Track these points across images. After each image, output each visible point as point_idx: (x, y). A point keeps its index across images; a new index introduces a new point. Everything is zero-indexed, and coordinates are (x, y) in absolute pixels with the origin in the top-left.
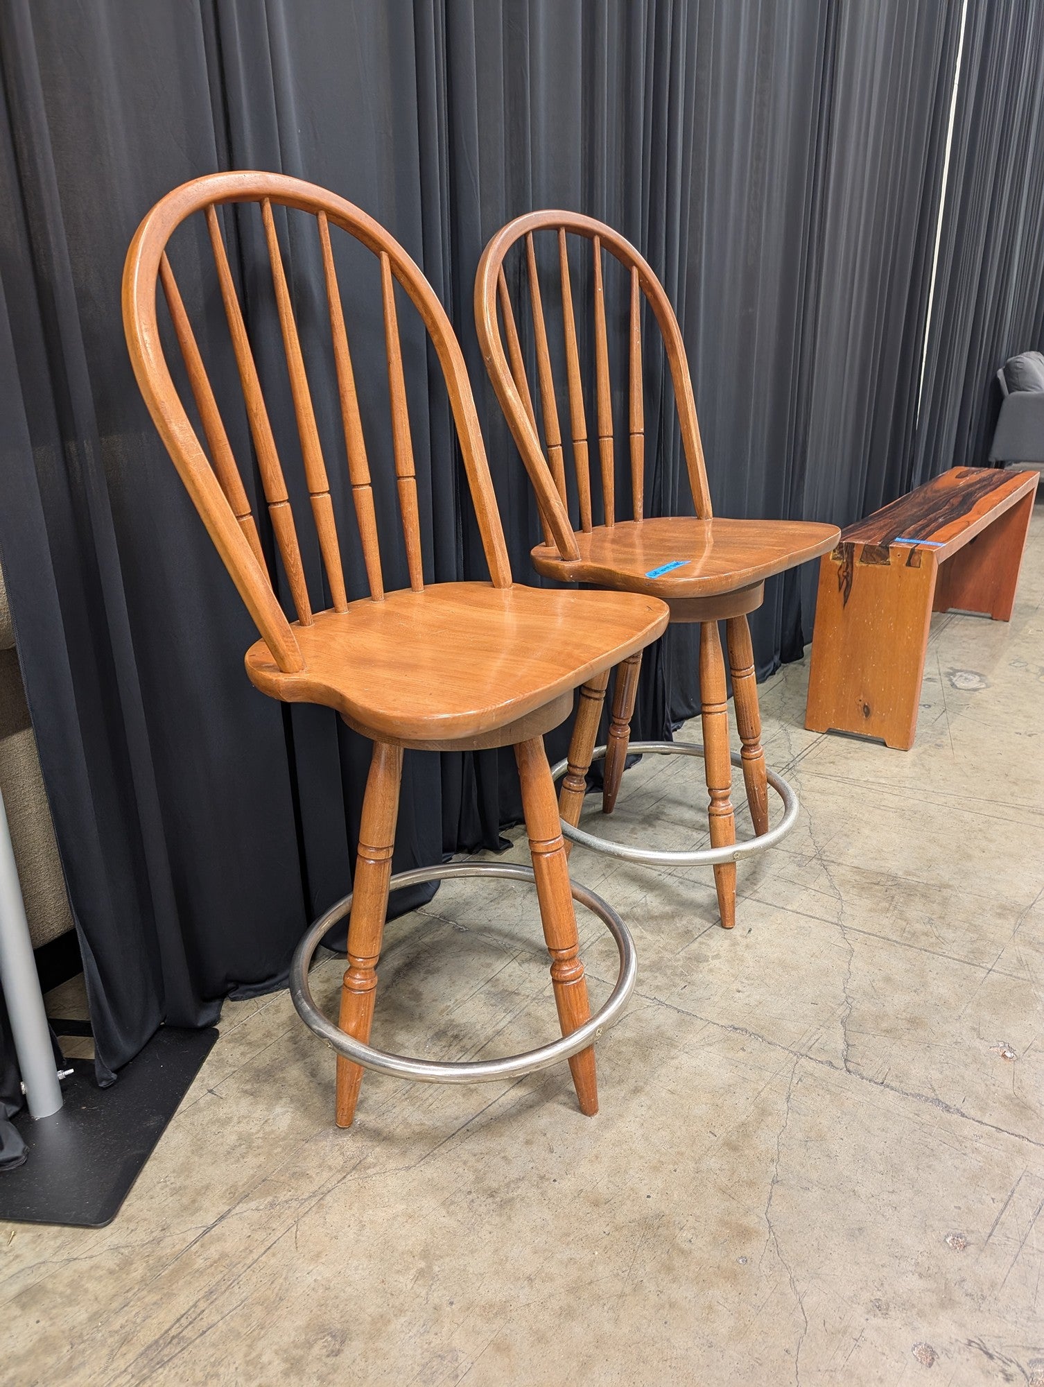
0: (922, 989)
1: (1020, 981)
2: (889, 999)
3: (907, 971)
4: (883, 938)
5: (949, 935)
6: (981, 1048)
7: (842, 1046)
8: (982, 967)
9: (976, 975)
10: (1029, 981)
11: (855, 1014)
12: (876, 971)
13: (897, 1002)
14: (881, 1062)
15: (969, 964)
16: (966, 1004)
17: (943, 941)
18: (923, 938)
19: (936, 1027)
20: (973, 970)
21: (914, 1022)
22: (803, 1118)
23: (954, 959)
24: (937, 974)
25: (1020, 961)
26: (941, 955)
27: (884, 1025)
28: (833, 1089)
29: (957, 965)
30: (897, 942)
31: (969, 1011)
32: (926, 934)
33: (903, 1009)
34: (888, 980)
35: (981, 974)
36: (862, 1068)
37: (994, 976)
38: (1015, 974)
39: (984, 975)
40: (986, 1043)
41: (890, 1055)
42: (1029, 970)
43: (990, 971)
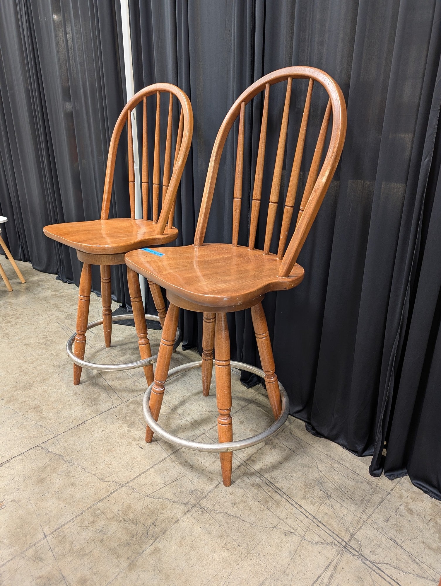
0: (57, 495)
1: (28, 546)
2: (61, 479)
3: (73, 496)
4: (103, 499)
5: (86, 535)
6: (8, 497)
7: (50, 450)
8: (51, 534)
9: (48, 527)
10: (24, 551)
11: (62, 462)
12: (82, 483)
13: (57, 481)
14: (33, 458)
15: (57, 529)
16: (34, 508)
17: (82, 528)
18: (91, 519)
19: (32, 487)
20: (52, 528)
21: (41, 481)
22: (31, 426)
23: (65, 524)
24: (61, 508)
25: (41, 559)
26: (72, 519)
27: (49, 469)
28: (34, 438)
29: (61, 521)
30: (97, 503)
31: (30, 506)
32: (93, 522)
33: (52, 480)
34: (73, 485)
35: (47, 530)
36: (35, 451)
37: (40, 536)
38: (34, 548)
39: (45, 530)
40: (9, 501)
41: (33, 463)
42: (31, 558)
43: (45, 536)
